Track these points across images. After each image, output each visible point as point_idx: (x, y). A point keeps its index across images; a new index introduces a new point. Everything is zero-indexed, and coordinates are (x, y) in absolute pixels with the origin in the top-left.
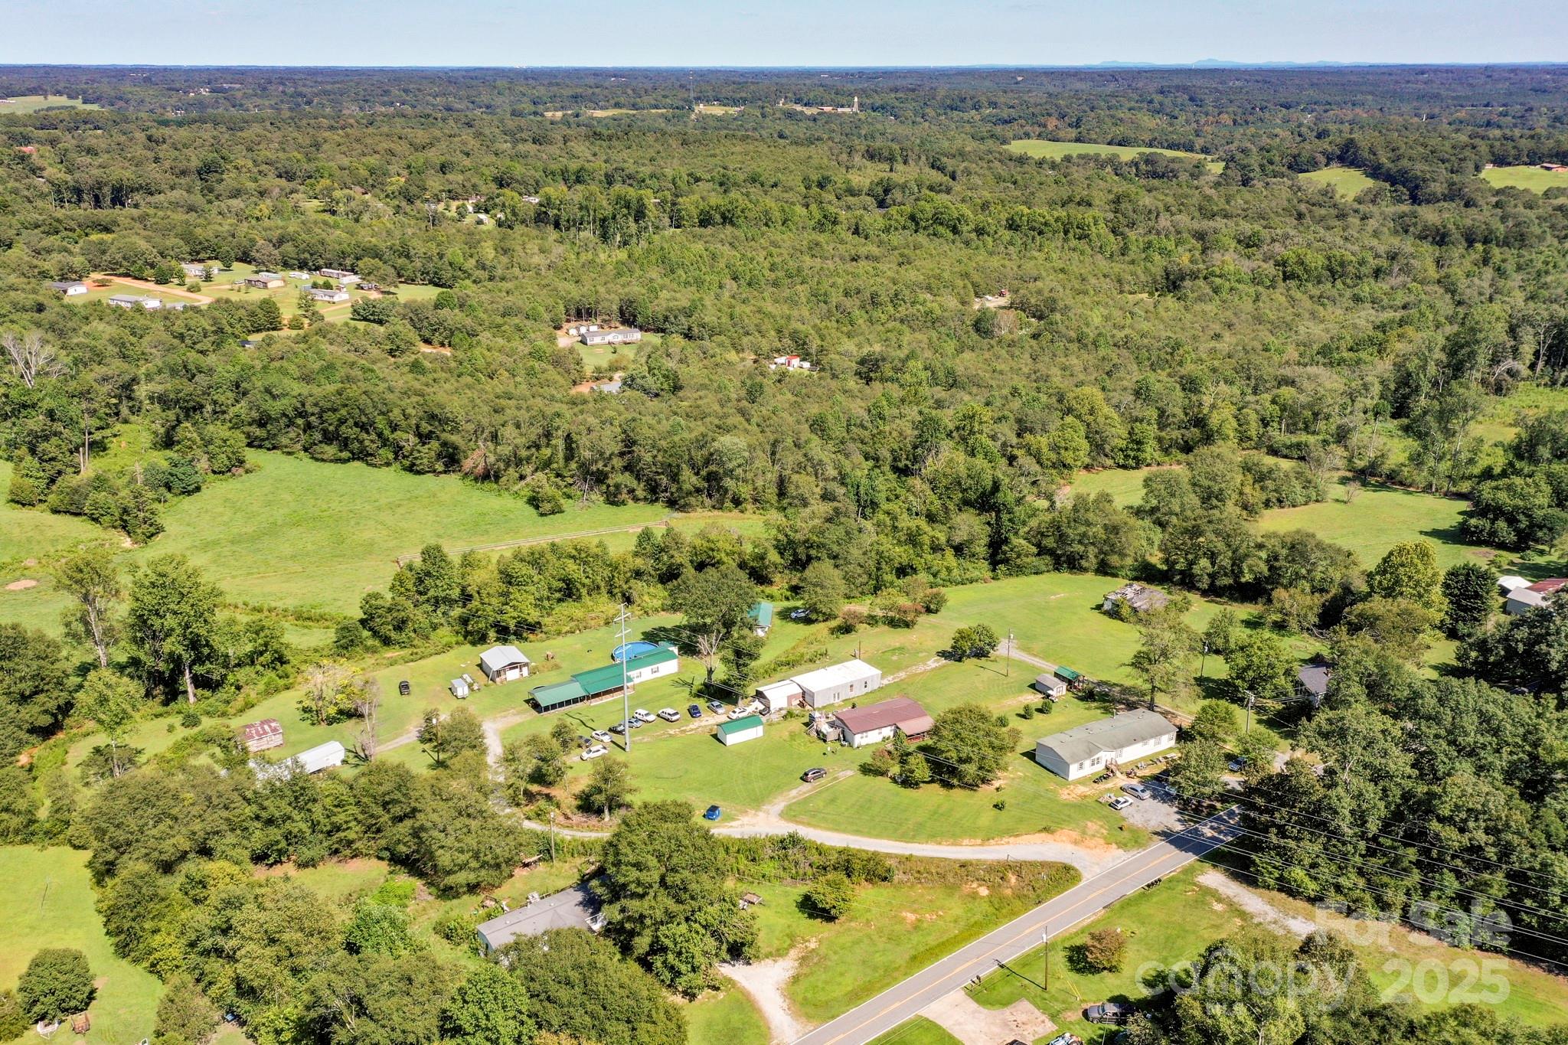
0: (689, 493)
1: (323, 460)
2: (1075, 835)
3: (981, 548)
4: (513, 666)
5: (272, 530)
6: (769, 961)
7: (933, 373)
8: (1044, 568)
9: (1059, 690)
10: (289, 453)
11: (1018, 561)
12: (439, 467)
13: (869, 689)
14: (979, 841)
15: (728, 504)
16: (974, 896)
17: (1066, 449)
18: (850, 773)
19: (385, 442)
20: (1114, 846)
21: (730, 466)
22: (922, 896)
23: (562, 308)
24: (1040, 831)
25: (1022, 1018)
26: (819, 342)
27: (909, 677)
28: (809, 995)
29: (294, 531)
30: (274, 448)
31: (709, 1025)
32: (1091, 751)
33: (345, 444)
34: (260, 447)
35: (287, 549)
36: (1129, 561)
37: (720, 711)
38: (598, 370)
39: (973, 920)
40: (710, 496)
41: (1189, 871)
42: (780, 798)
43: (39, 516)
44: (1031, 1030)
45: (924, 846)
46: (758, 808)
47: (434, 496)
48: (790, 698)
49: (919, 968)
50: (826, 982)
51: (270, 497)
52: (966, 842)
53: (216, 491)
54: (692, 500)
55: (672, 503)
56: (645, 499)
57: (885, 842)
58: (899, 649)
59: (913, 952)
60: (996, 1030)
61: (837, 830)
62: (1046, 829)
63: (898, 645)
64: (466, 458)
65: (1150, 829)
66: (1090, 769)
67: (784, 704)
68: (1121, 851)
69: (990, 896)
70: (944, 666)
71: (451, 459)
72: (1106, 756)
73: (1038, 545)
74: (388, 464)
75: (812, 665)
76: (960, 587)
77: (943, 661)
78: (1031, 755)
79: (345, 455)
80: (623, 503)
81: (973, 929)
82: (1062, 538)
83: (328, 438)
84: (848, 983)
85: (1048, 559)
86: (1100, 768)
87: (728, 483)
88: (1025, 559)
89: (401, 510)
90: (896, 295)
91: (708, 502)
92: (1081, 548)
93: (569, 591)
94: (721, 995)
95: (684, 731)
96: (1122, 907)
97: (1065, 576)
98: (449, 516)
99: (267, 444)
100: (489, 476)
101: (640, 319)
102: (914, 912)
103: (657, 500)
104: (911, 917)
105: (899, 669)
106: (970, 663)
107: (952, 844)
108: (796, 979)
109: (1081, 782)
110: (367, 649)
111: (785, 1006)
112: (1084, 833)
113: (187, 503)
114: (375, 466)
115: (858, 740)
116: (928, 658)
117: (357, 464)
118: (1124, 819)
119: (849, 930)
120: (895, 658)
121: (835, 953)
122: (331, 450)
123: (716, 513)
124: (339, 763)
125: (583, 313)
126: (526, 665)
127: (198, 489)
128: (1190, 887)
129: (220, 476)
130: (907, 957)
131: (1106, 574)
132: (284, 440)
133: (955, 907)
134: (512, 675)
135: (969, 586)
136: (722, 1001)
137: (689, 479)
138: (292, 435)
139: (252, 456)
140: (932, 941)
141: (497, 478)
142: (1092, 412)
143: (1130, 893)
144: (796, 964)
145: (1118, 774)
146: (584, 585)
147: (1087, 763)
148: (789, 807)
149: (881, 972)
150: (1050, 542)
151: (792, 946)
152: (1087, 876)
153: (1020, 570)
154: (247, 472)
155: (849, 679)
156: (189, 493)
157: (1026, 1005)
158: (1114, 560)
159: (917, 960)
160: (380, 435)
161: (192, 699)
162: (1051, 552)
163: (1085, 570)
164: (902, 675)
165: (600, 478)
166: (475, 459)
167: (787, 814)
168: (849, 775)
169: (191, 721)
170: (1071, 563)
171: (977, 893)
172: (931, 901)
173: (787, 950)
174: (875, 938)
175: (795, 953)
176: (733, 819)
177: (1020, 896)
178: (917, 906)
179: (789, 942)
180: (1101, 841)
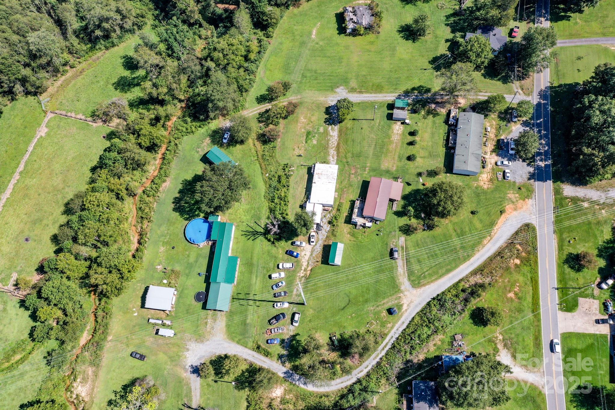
2: (512, 206)
14: (489, 238)
18: (403, 239)
20: (527, 200)
22: (503, 282)
25: (587, 306)
27: (338, 150)
39: (529, 278)
41: (557, 192)
44: (594, 310)
45: (475, 256)
46: (400, 292)
50: (523, 348)
52: (485, 242)
57: (462, 267)
59: (531, 310)
60: (586, 318)
62: (501, 212)
65: (526, 179)
68: (530, 200)
69: (522, 262)
77: (335, 128)
81: (534, 282)
84: (529, 341)
102: (510, 291)
104: (511, 295)
107: (482, 247)
108: (514, 356)
109: (480, 172)
112: (513, 202)
116: (327, 131)
118: (515, 182)
121: (511, 334)
128: (567, 201)
130: (531, 313)
133: (519, 277)
140: (529, 299)
143: (553, 220)
144: (506, 350)
151: (496, 344)
152: (535, 224)
157: (581, 300)
159: (534, 311)
167: (415, 285)
171: (516, 264)
172: (509, 281)
173: (496, 347)
174: (513, 315)
175: (500, 346)
176: (402, 305)
177: (529, 253)
178: (508, 289)
179: (493, 344)
180: (521, 201)
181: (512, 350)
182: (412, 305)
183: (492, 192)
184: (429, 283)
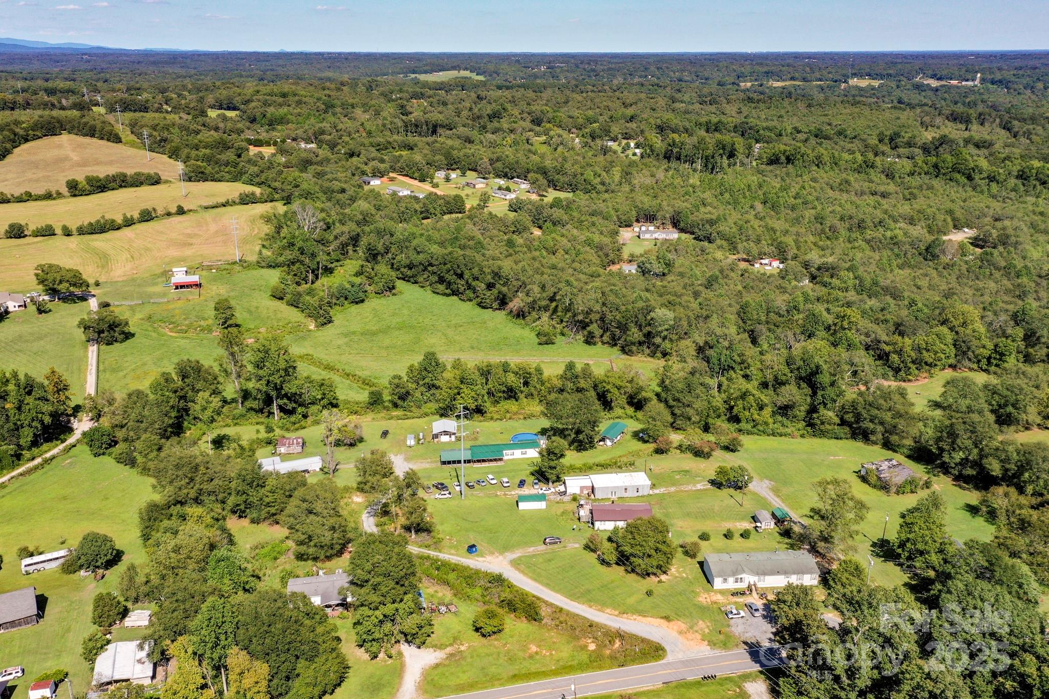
0: (633, 344)
1: (438, 293)
2: (683, 627)
3: (801, 411)
4: (446, 433)
5: (386, 331)
6: (431, 650)
7: (861, 282)
8: (843, 436)
9: (768, 524)
10: (422, 287)
11: (822, 427)
12: (495, 305)
13: (640, 494)
14: (617, 613)
15: (659, 355)
16: (584, 648)
17: (928, 351)
18: (577, 546)
19: (469, 287)
20: (706, 643)
21: (660, 329)
22: (552, 637)
23: (634, 213)
24: (662, 618)
26: (796, 251)
27: (678, 492)
28: (436, 678)
29: (397, 333)
30: (416, 282)
31: (371, 676)
32: (736, 572)
33: (449, 284)
34: (408, 281)
35: (387, 342)
36: (909, 442)
37: (536, 487)
38: (632, 255)
39: (569, 663)
40: (649, 348)
41: (746, 677)
42: (521, 550)
43: (281, 306)
45: (580, 606)
46: (501, 553)
47: (485, 323)
48: (582, 488)
49: (513, 683)
50: (452, 674)
51: (397, 311)
52: (608, 611)
53: (374, 304)
54: (634, 348)
55: (623, 350)
56: (608, 343)
57: (559, 596)
58: (687, 471)
59: (516, 672)
61: (535, 580)
62: (667, 618)
63: (687, 468)
64: (511, 301)
65: (743, 639)
66: (731, 585)
67: (578, 491)
68: (709, 648)
69: (593, 651)
70: (706, 490)
71: (503, 302)
72: (749, 579)
73: (842, 419)
74: (470, 300)
75: (619, 470)
76: (772, 437)
77: (709, 486)
78: (701, 564)
79: (448, 291)
80: (595, 344)
81: (566, 669)
82: (858, 417)
83: (441, 280)
84: (464, 678)
85: (847, 429)
86: (743, 586)
87: (658, 340)
88: (828, 427)
89: (461, 329)
90: (880, 222)
91: (647, 351)
92: (871, 426)
93: (511, 394)
94: (390, 661)
95: (505, 495)
96: (676, 687)
97: (859, 444)
98: (485, 336)
99: (412, 280)
100: (520, 315)
101: (682, 225)
102: (539, 646)
103: (615, 345)
104: (534, 648)
105: (673, 485)
106: (726, 492)
107: (599, 610)
108: (437, 666)
109: (722, 592)
110: (385, 408)
111: (418, 680)
112: (691, 628)
113: (354, 309)
114: (463, 300)
115: (598, 525)
116: (699, 482)
117: (455, 298)
118: (729, 626)
119: (490, 645)
120: (678, 477)
121: (472, 657)
122: (441, 288)
123: (649, 359)
124: (318, 470)
125: (650, 218)
126: (454, 434)
127: (362, 301)
128: (735, 688)
129: (378, 296)
130: (511, 674)
131: (889, 449)
132: (421, 279)
133: (565, 651)
134: (444, 439)
135: (778, 438)
136: (387, 666)
137: (635, 334)
138: (425, 276)
139: (400, 284)
140: (533, 669)
141: (524, 317)
142: (964, 324)
143: (690, 678)
145: (754, 593)
146: (522, 392)
147: (731, 580)
148: (520, 558)
149: (488, 678)
150: (849, 417)
151: (451, 645)
152: (670, 658)
153: (823, 434)
154: (394, 294)
155: (627, 484)
156: (357, 303)
158: (894, 438)
159: (515, 677)
160: (467, 282)
161: (276, 418)
162: (850, 425)
163: (875, 443)
164: (673, 489)
165: (584, 325)
166: (516, 304)
167: (515, 564)
168: (574, 546)
169: (270, 430)
170: (864, 435)
171: (587, 646)
172: (554, 643)
173: (447, 646)
174: (501, 655)
175: (449, 650)
176: (482, 556)
177: (613, 657)
178: (542, 643)
179: (451, 641)
180: (699, 637)
181: (447, 662)
182: (485, 564)
183: (695, 605)
184: (522, 572)
